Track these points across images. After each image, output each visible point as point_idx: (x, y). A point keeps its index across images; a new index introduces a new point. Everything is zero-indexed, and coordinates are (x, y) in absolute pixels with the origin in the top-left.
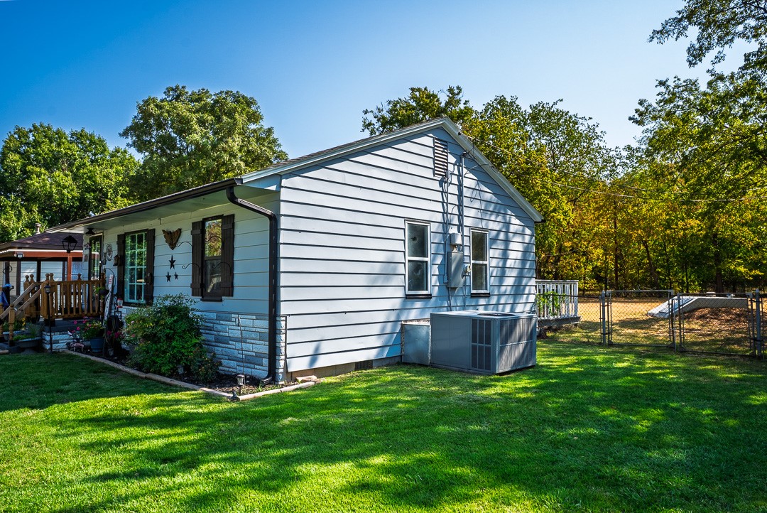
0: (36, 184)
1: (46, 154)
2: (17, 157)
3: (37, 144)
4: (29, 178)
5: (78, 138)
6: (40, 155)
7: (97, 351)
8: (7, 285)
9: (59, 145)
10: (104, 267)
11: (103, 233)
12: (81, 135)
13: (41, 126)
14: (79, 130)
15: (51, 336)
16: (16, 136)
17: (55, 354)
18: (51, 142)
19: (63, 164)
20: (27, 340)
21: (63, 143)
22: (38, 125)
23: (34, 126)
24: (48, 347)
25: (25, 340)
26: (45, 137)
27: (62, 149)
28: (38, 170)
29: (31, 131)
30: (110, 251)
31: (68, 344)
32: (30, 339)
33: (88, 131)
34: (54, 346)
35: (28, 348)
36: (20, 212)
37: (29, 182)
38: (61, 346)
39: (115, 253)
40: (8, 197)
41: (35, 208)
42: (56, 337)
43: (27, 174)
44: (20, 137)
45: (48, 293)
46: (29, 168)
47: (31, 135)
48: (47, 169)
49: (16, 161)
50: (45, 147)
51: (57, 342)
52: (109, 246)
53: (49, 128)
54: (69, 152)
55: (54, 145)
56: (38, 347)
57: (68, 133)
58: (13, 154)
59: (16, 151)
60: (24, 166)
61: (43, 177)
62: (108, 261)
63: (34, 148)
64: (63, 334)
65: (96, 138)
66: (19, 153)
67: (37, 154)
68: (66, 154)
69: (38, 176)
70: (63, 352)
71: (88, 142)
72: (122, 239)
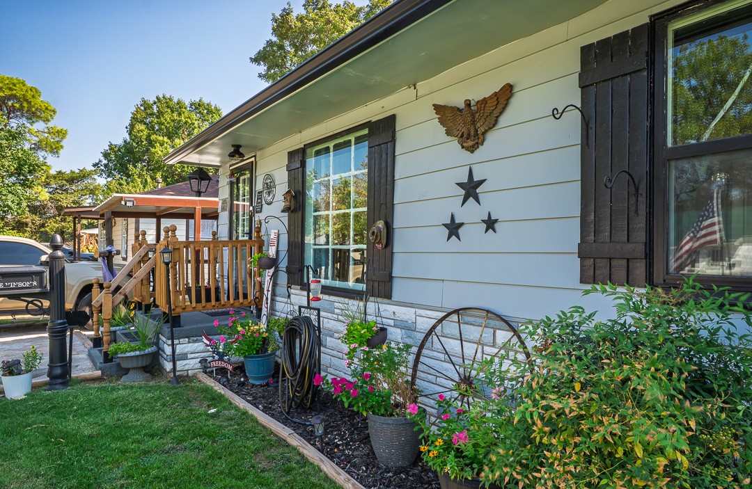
0: (160, 152)
1: (168, 123)
2: (142, 127)
3: (160, 114)
4: (153, 146)
5: (196, 108)
6: (163, 124)
7: (257, 383)
8: (109, 248)
9: (180, 114)
10: (257, 217)
11: (255, 156)
12: (199, 105)
13: (164, 97)
14: (198, 101)
15: (173, 344)
16: (142, 108)
17: (182, 379)
18: (173, 112)
19: (183, 133)
20: (132, 354)
21: (184, 113)
22: (161, 96)
23: (158, 98)
24: (168, 366)
25: (128, 354)
26: (168, 107)
27: (183, 118)
28: (161, 138)
29: (155, 103)
30: (270, 187)
31: (203, 361)
32: (138, 353)
33: (206, 101)
34: (180, 365)
35: (134, 368)
36: (146, 181)
37: (153, 150)
38: (190, 365)
39: (282, 188)
40: (135, 167)
41: (159, 176)
42: (183, 347)
43: (151, 143)
44: (145, 109)
45: (167, 264)
46: (153, 137)
47: (155, 107)
48: (169, 138)
49: (142, 131)
50: (167, 117)
51: (184, 357)
52: (269, 176)
53: (170, 99)
54: (189, 121)
55: (175, 115)
56: (151, 366)
57: (187, 103)
58: (140, 125)
59: (142, 122)
60: (149, 136)
61: (165, 145)
62: (265, 206)
63: (157, 118)
64: (195, 342)
65: (213, 107)
66: (145, 124)
67: (161, 124)
68: (186, 123)
69: (162, 145)
70: (194, 376)
71: (205, 111)
72: (298, 157)
